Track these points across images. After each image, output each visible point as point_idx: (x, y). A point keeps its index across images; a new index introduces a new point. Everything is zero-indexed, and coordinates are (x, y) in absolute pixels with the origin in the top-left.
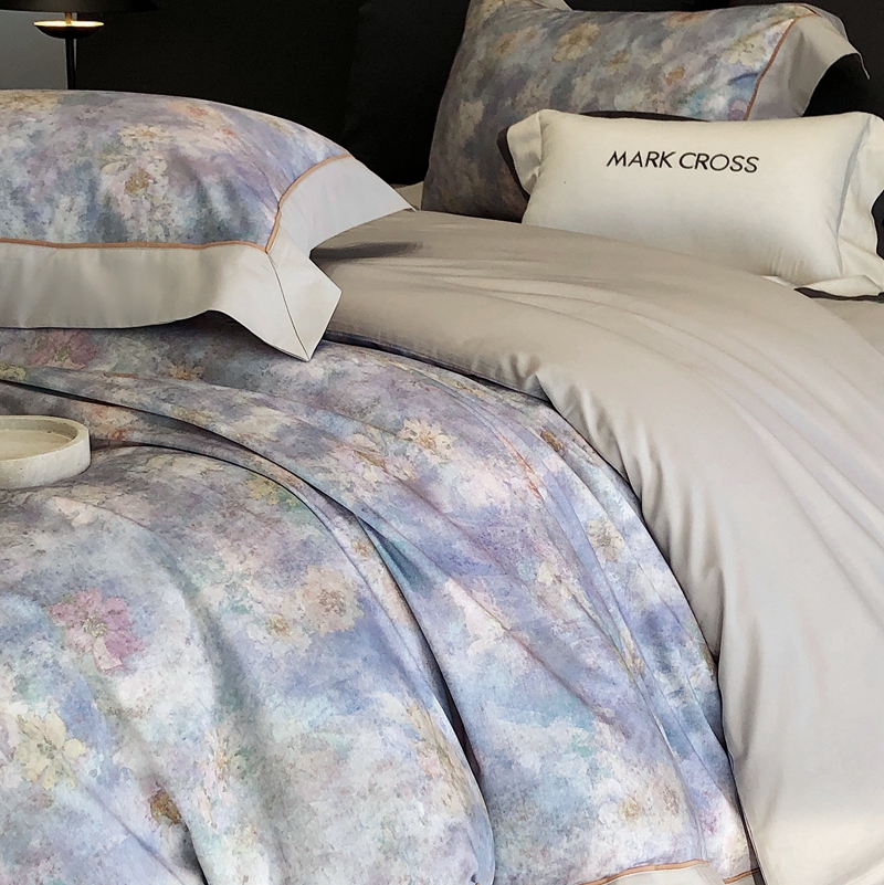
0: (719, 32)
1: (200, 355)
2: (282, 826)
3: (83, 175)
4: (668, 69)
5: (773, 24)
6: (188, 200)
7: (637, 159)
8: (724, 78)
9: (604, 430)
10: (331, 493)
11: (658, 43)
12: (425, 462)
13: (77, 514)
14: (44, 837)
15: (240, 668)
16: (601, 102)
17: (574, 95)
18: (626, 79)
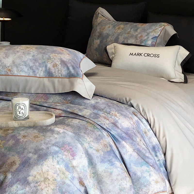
0: (149, 28)
1: (69, 99)
2: (101, 186)
3: (44, 64)
4: (139, 35)
5: (160, 27)
6: (65, 69)
7: (135, 54)
8: (151, 38)
9: (144, 112)
10: (101, 126)
11: (136, 30)
12: (115, 119)
13: (60, 131)
14: (65, 189)
15: (92, 158)
16: (125, 41)
17: (119, 40)
18: (130, 37)
